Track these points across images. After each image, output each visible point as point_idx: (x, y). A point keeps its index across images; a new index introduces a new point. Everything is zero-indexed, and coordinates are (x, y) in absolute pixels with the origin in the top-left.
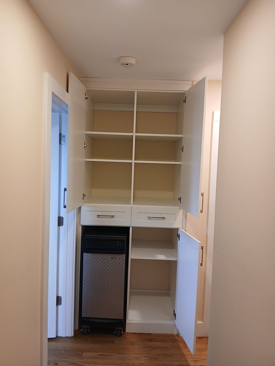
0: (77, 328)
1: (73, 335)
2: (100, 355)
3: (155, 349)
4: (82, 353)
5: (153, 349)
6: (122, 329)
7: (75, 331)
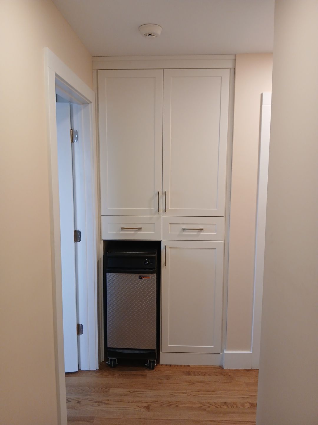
0: (103, 359)
1: (98, 368)
2: (130, 392)
3: (195, 384)
4: (109, 389)
5: (192, 384)
6: (155, 361)
7: (100, 364)
